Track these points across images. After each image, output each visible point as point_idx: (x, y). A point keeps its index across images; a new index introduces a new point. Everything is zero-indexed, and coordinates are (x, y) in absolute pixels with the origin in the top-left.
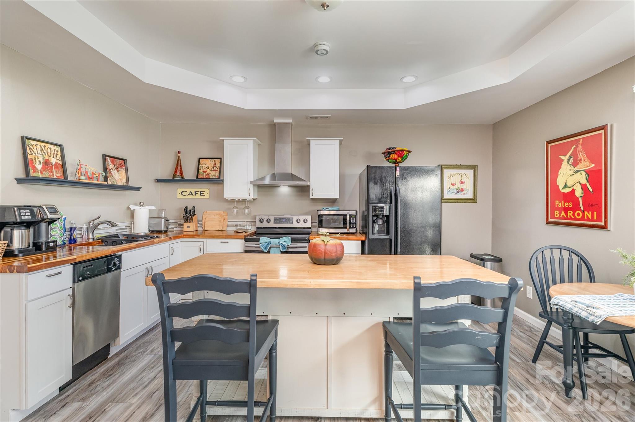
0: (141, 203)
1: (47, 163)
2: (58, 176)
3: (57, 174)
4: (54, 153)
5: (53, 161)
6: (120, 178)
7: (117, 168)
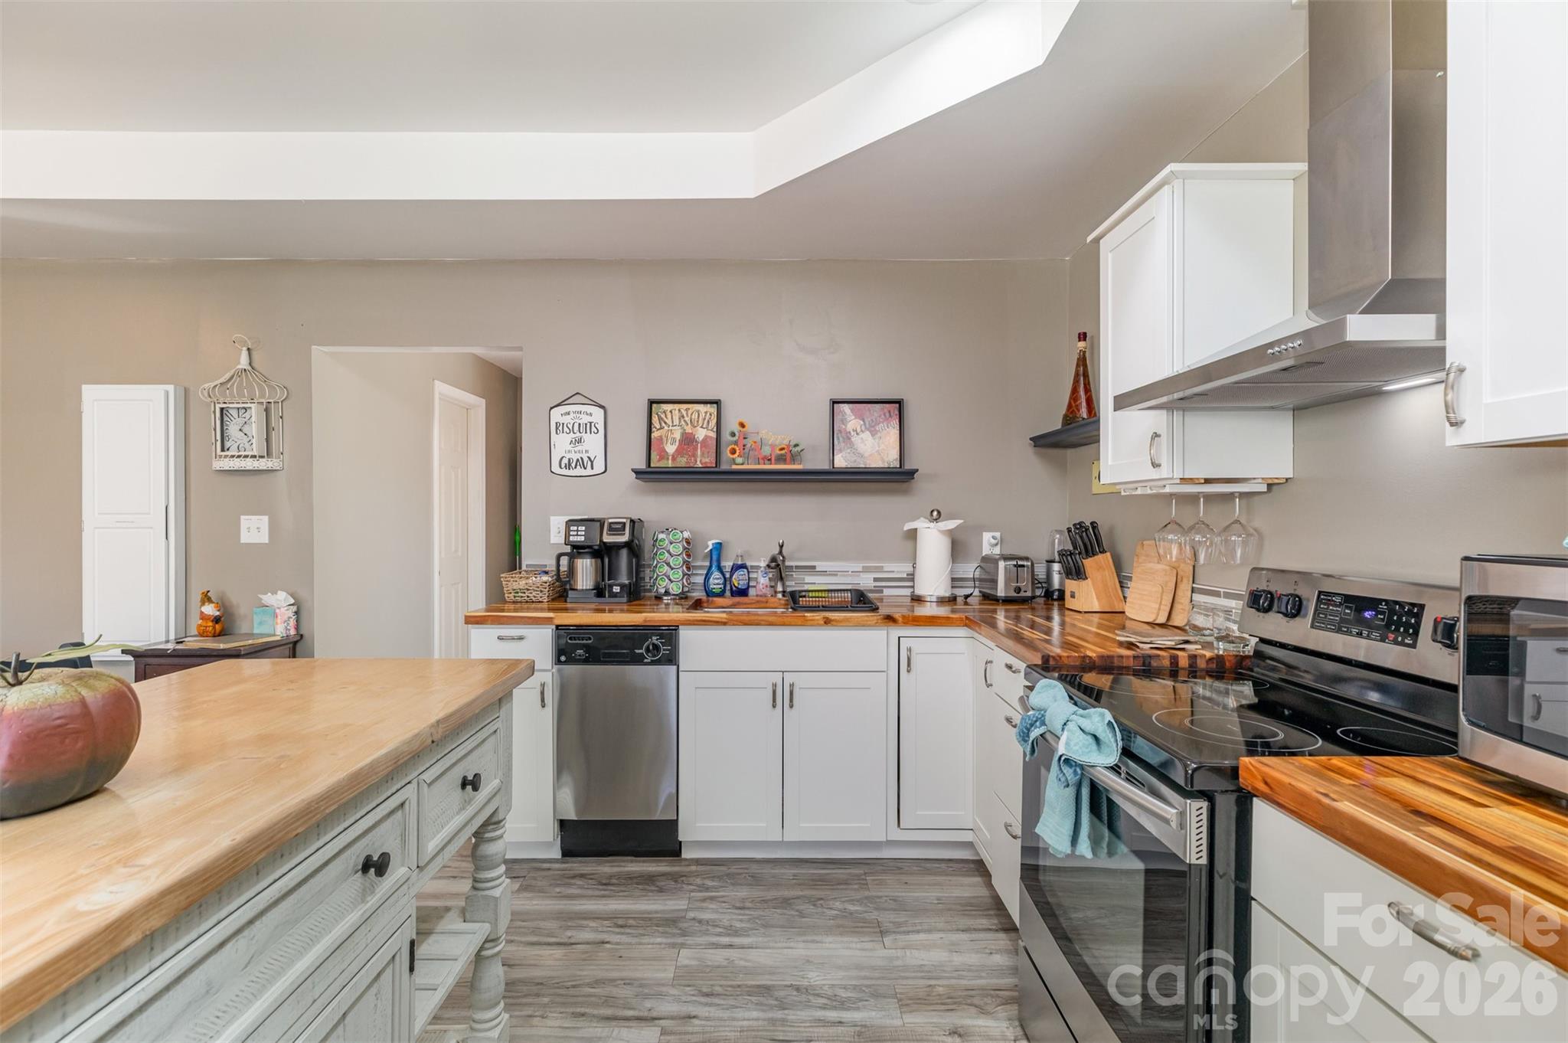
0: (932, 511)
1: (688, 440)
2: (706, 463)
3: (702, 459)
4: (704, 419)
5: (701, 434)
6: (878, 451)
7: (873, 427)
